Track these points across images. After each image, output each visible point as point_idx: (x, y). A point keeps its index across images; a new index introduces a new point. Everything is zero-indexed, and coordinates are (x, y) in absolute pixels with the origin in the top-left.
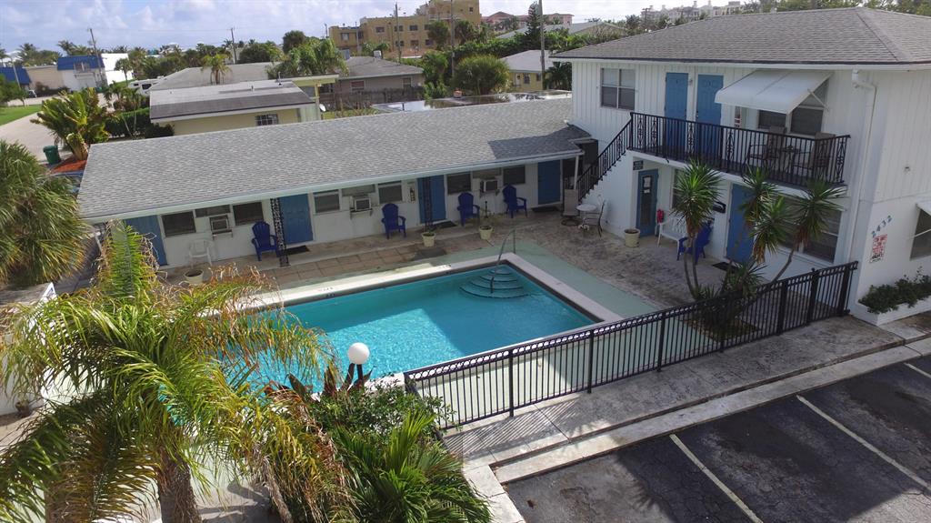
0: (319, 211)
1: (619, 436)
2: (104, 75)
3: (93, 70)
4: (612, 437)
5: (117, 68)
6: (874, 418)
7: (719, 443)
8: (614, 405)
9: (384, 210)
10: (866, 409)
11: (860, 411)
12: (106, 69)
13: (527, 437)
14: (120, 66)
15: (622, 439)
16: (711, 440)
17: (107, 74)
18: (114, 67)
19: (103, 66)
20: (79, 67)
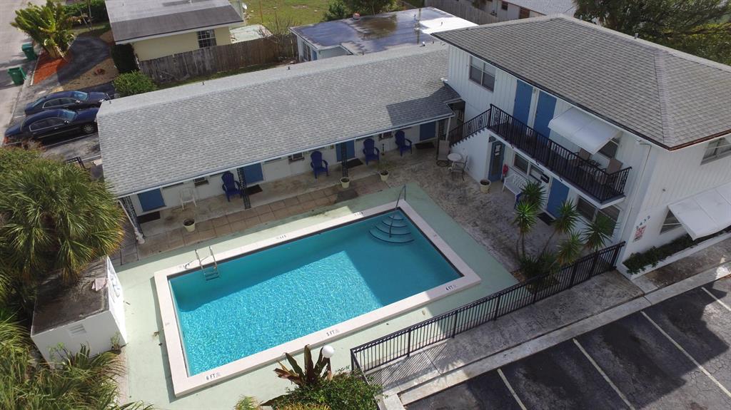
1: (469, 371)
4: (465, 372)
6: (613, 356)
7: (524, 375)
8: (468, 348)
10: (610, 349)
11: (607, 351)
13: (418, 373)
15: (470, 373)
16: (520, 373)
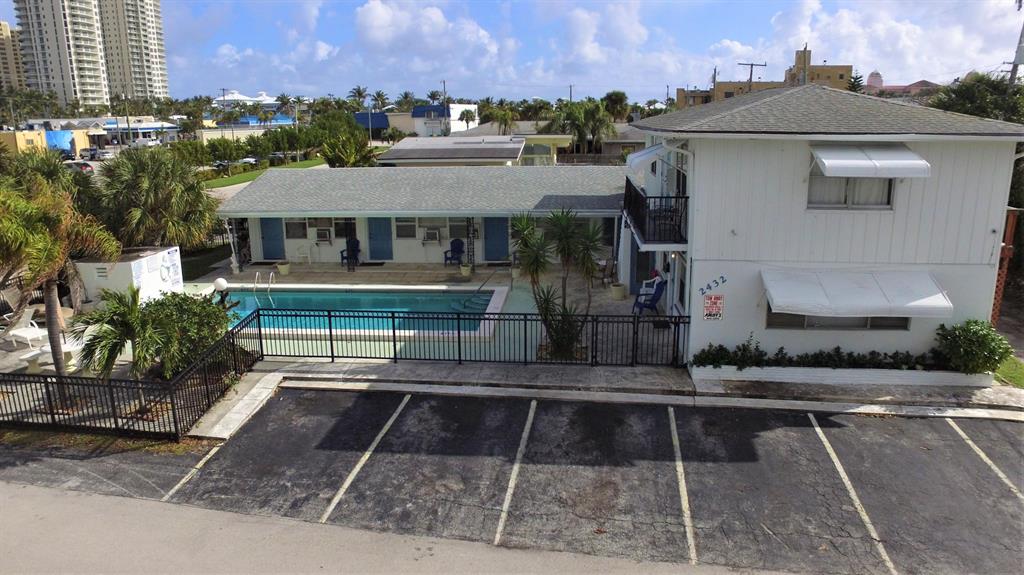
0: (398, 236)
2: (448, 123)
3: (441, 119)
4: (371, 385)
5: (461, 119)
9: (452, 243)
12: (452, 118)
14: (466, 116)
15: (374, 387)
16: (427, 404)
17: (452, 123)
18: (459, 116)
19: (449, 116)
20: (429, 116)
